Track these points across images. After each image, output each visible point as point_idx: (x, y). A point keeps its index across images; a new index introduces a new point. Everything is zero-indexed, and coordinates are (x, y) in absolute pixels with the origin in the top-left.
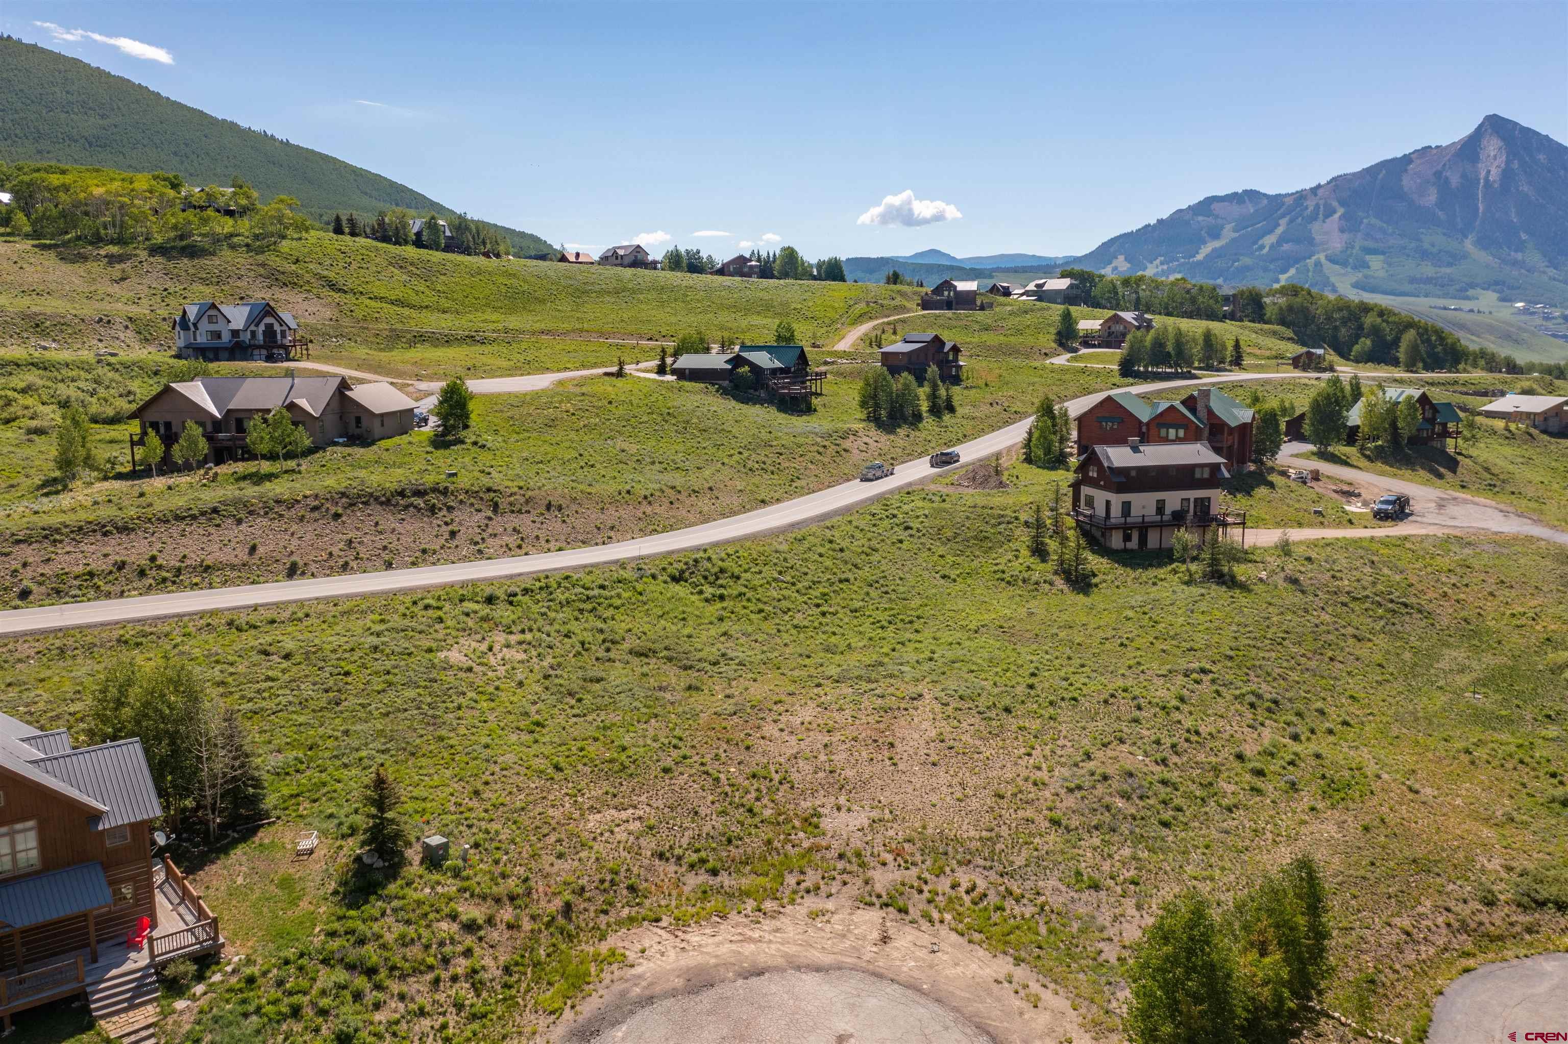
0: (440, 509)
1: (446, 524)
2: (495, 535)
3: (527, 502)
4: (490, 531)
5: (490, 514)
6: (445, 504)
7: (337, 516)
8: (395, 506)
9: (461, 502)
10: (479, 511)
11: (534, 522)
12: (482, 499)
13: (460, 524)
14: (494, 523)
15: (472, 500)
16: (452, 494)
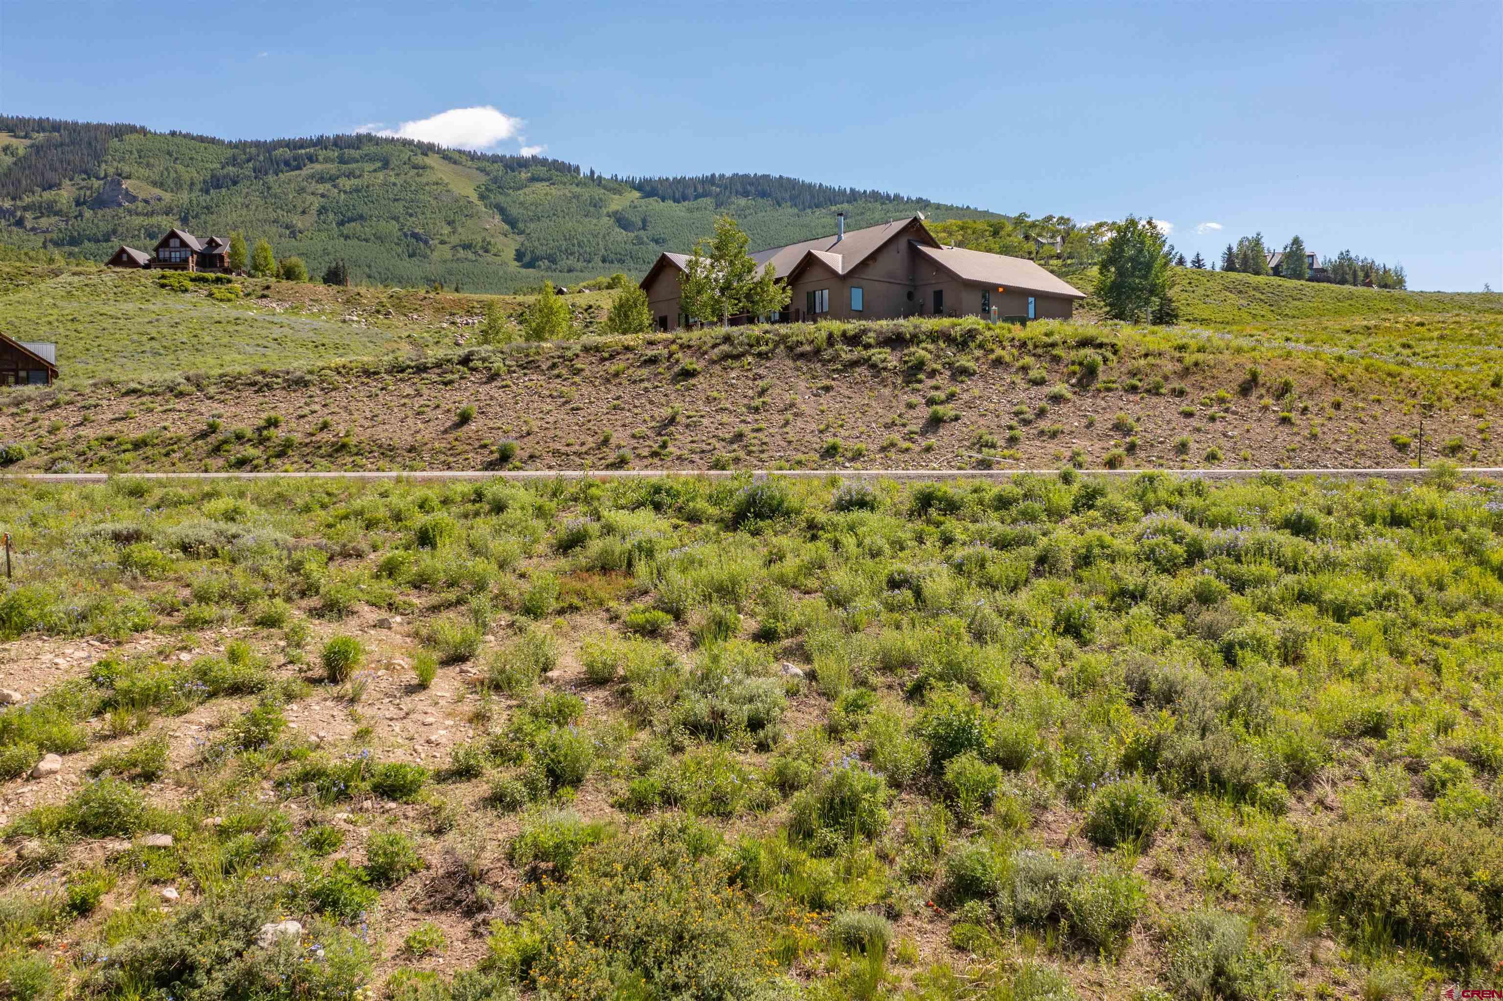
0: (933, 374)
1: (931, 402)
2: (1054, 435)
3: (1186, 372)
4: (1044, 424)
5: (1061, 388)
6: (950, 365)
7: (687, 374)
8: (825, 363)
9: (998, 362)
10: (1039, 382)
11: (1189, 415)
12: (1056, 359)
13: (969, 405)
14: (1064, 409)
15: (1028, 360)
16: (981, 346)
